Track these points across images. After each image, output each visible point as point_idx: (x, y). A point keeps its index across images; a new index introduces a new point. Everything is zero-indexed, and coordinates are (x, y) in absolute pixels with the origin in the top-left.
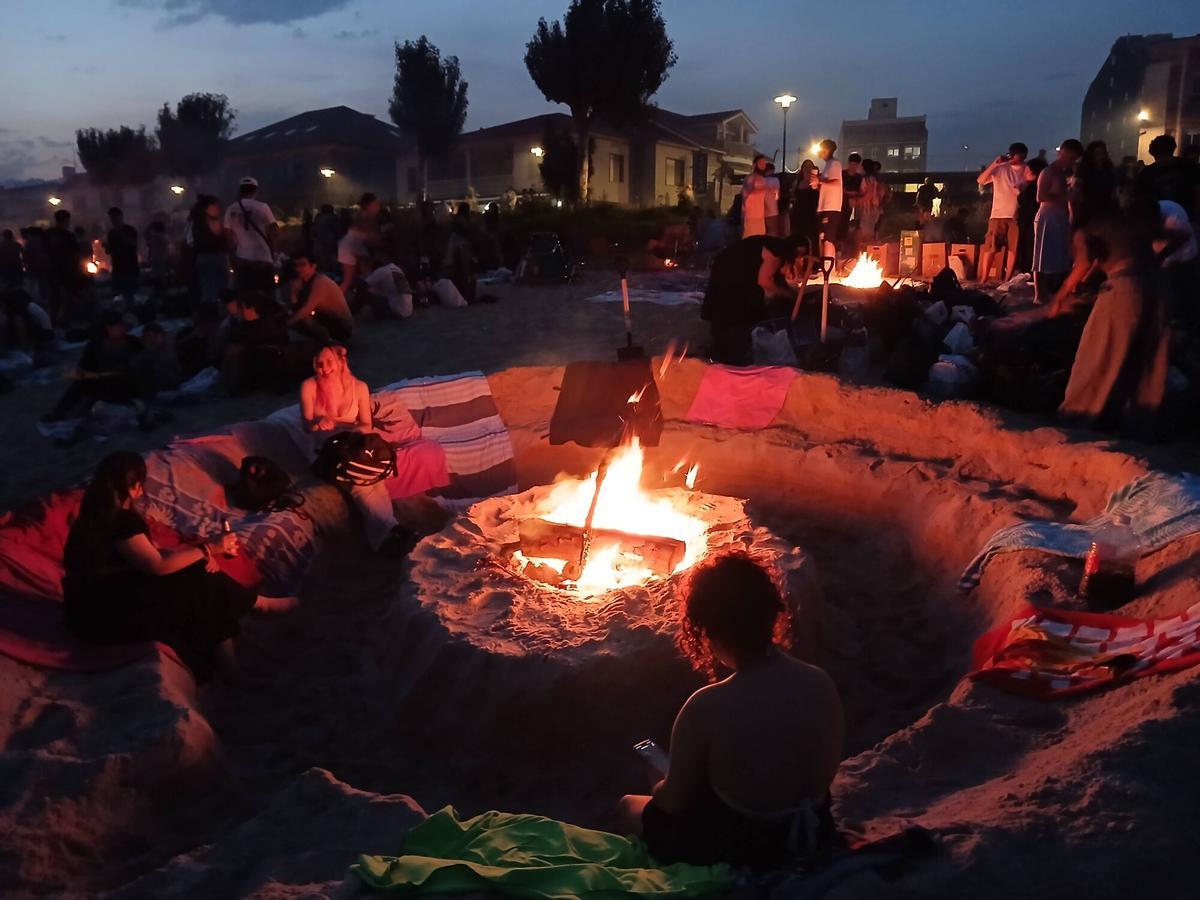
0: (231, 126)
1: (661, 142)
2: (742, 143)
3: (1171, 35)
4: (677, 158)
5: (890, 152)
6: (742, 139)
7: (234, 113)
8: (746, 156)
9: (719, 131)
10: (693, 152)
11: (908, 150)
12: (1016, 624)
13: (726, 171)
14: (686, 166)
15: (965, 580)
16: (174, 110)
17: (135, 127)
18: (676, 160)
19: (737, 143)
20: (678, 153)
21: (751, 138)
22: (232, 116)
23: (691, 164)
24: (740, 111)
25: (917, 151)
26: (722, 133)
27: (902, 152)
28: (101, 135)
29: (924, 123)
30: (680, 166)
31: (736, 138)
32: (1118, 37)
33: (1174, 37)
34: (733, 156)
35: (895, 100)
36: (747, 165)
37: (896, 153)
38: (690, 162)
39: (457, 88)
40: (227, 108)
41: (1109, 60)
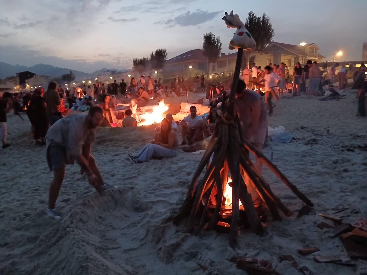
0: (167, 56)
1: (282, 55)
2: (314, 53)
4: (289, 59)
6: (314, 52)
7: (167, 53)
10: (294, 57)
14: (291, 61)
16: (154, 54)
17: (146, 57)
19: (313, 53)
21: (318, 51)
22: (167, 54)
23: (293, 60)
26: (307, 51)
28: (138, 60)
30: (289, 61)
34: (310, 57)
39: (219, 45)
40: (166, 52)
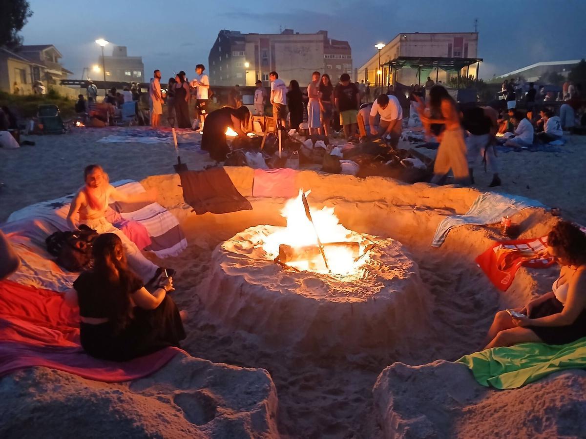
1: (10, 59)
2: (54, 62)
3: (240, 32)
4: (21, 68)
5: (126, 73)
6: (54, 60)
8: (58, 70)
9: (41, 55)
11: (135, 73)
12: (496, 249)
13: (48, 77)
14: (27, 73)
15: (439, 241)
18: (20, 69)
19: (52, 63)
20: (21, 66)
21: (59, 60)
23: (30, 72)
24: (51, 45)
25: (140, 74)
26: (43, 56)
27: (132, 73)
29: (141, 60)
30: (23, 73)
31: (51, 59)
32: (220, 30)
33: (241, 33)
34: (50, 69)
35: (125, 48)
36: (59, 75)
37: (129, 74)
38: (28, 71)
41: (218, 40)
